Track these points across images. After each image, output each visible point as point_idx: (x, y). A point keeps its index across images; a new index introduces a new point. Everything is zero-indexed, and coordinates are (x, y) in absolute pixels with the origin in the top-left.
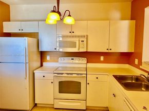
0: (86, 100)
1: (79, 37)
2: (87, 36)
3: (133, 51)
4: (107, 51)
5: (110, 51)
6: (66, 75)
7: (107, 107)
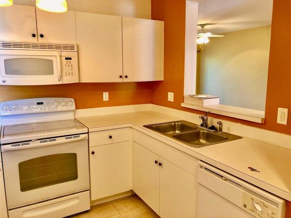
0: (89, 190)
1: (58, 47)
2: (78, 46)
3: (162, 79)
4: (120, 80)
5: (125, 80)
6: (38, 144)
7: (132, 191)
